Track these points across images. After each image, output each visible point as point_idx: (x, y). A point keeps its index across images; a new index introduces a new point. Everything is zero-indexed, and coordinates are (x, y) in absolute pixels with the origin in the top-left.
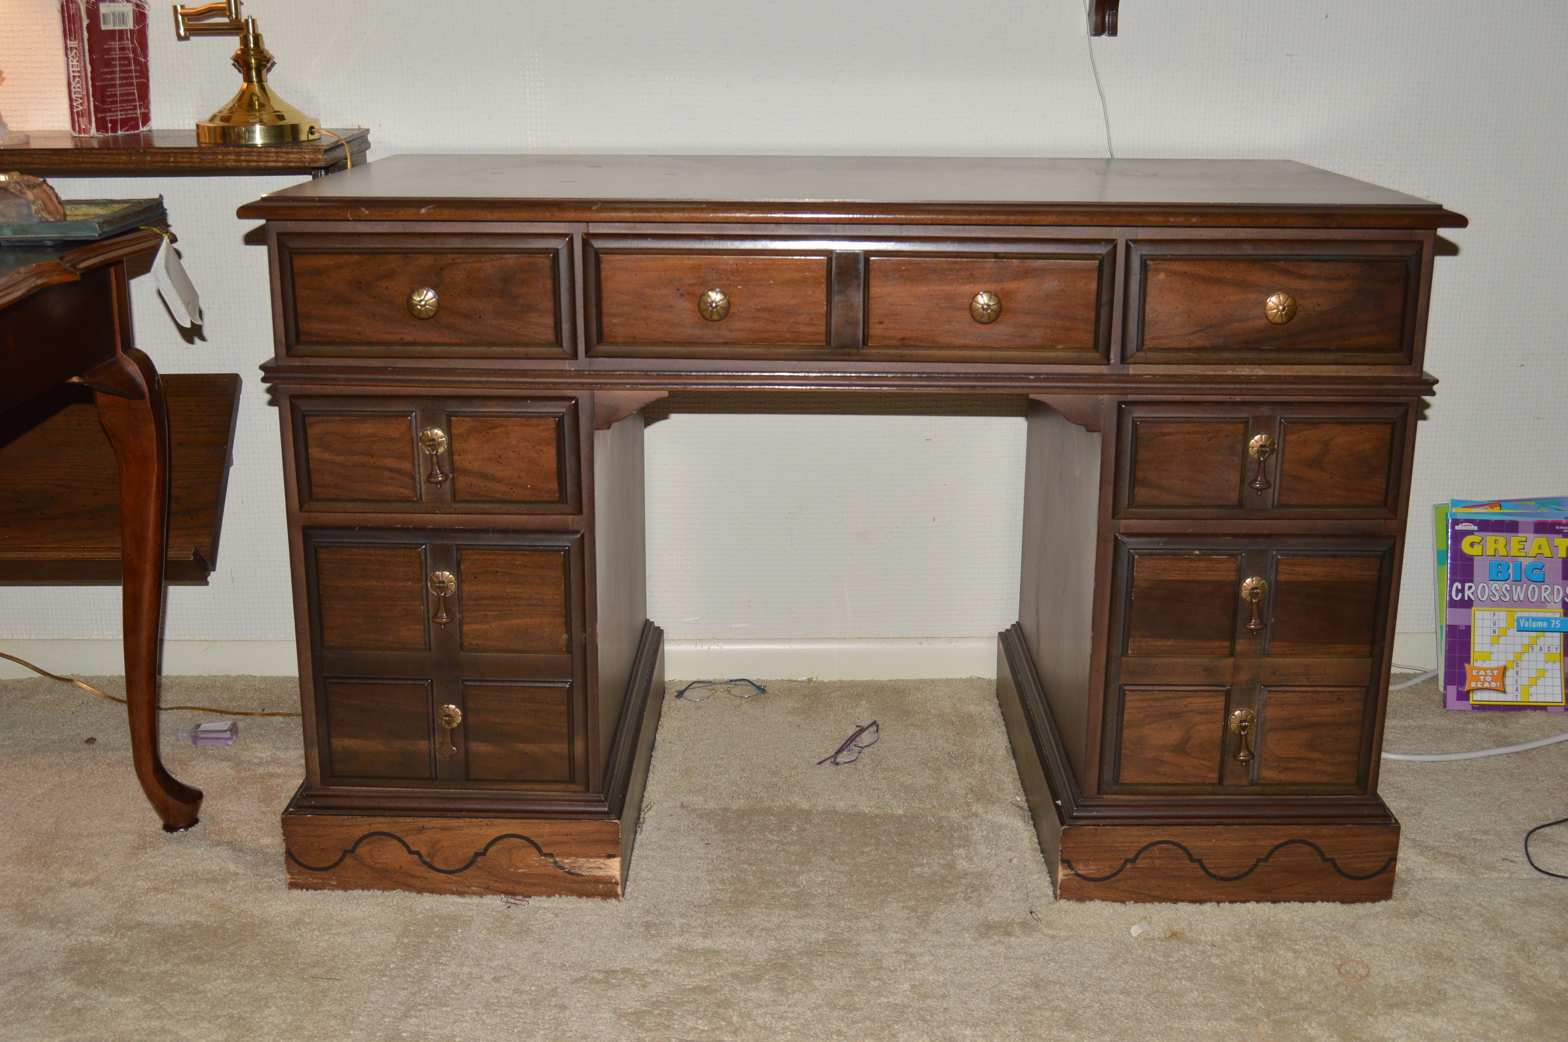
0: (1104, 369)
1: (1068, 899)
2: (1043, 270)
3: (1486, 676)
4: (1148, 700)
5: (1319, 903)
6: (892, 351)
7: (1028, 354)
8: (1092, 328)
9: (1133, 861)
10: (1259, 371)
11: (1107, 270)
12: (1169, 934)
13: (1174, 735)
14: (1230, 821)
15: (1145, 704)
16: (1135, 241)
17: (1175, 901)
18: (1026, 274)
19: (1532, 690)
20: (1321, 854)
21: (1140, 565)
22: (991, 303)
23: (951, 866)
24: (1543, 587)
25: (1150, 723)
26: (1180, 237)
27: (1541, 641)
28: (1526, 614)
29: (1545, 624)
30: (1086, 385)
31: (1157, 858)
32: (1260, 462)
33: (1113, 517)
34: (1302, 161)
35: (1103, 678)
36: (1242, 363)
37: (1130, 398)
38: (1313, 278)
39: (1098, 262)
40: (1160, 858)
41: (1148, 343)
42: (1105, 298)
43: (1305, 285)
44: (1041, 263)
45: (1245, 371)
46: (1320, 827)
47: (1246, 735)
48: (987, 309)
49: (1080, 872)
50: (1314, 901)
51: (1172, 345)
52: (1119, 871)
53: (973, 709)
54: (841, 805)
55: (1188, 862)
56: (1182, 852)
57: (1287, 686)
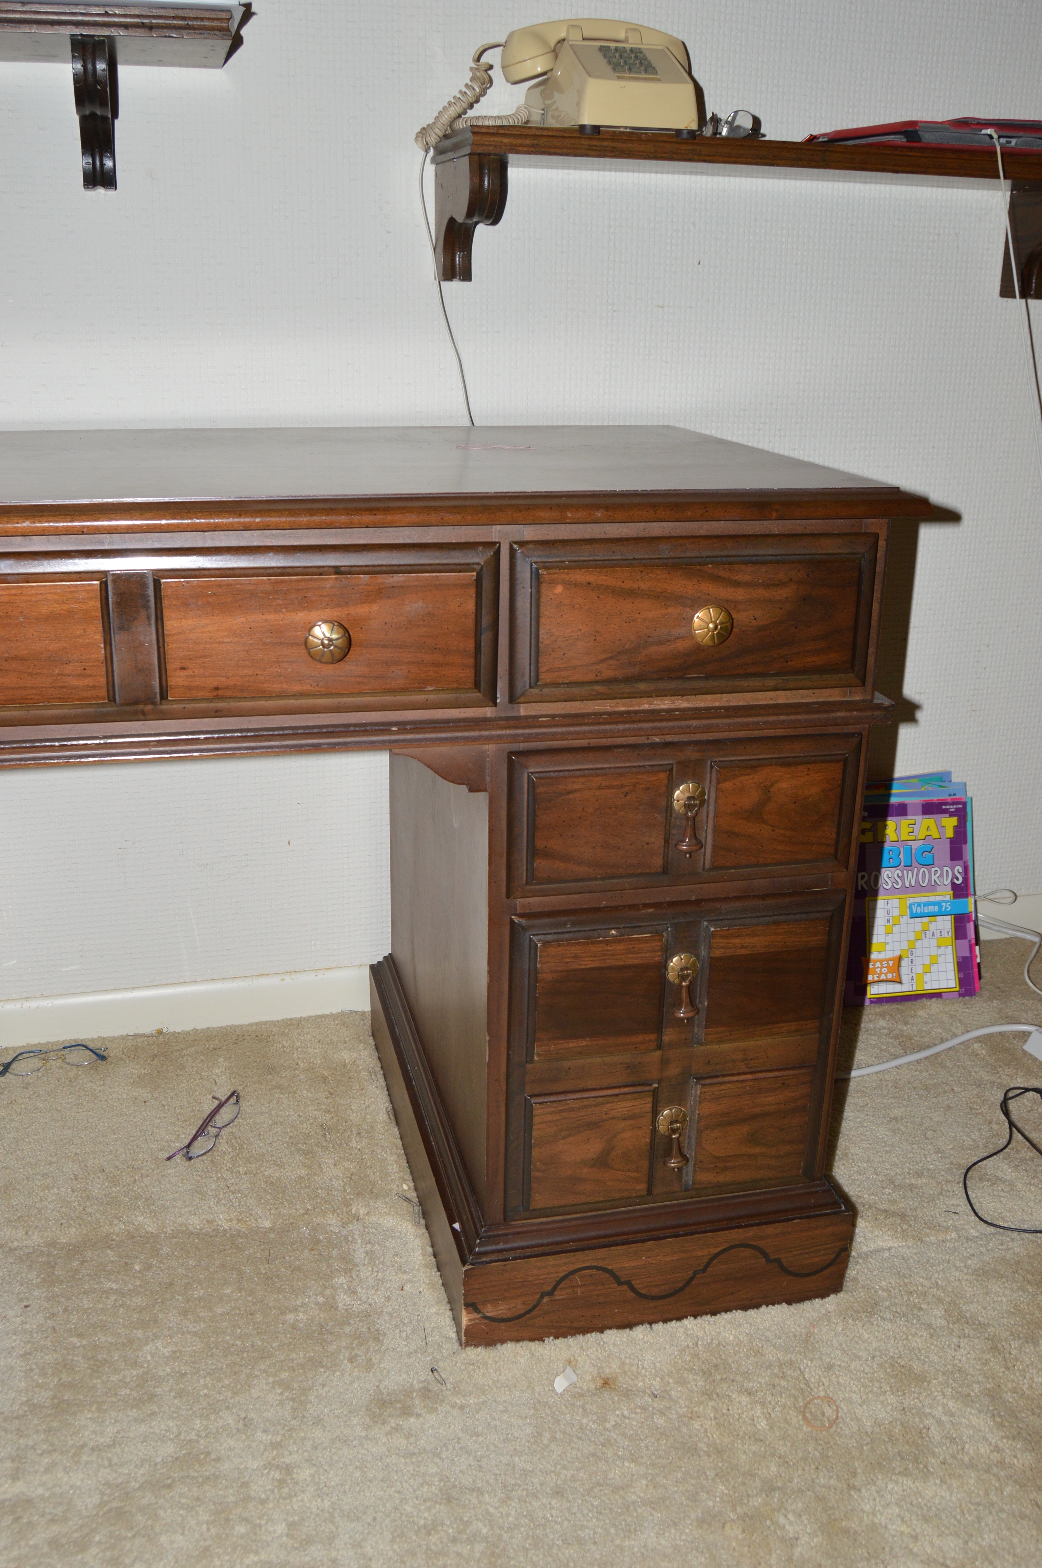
0: (489, 712)
1: (476, 1346)
2: (402, 588)
3: (882, 968)
4: (561, 1111)
5: (764, 1308)
6: (203, 705)
7: (388, 699)
8: (471, 661)
9: (550, 1293)
10: (683, 703)
11: (487, 584)
12: (599, 1382)
13: (593, 1147)
14: (661, 1233)
15: (557, 1117)
16: (522, 544)
17: (601, 1330)
18: (380, 593)
19: (927, 977)
20: (765, 1255)
21: (545, 954)
22: (334, 636)
23: (331, 1306)
24: (933, 870)
25: (564, 1138)
26: (579, 536)
27: (933, 927)
28: (917, 900)
29: (936, 908)
30: (466, 734)
31: (578, 1286)
32: (688, 818)
33: (508, 896)
34: (688, 427)
35: (504, 1087)
36: (661, 694)
37: (523, 746)
38: (747, 585)
39: (475, 574)
40: (582, 1285)
41: (545, 677)
42: (486, 621)
43: (739, 594)
44: (399, 578)
45: (664, 704)
46: (764, 1226)
47: (678, 1139)
48: (329, 646)
49: (489, 1315)
50: (758, 1306)
51: (574, 678)
52: (534, 1307)
53: (346, 1056)
54: (195, 1222)
55: (616, 1285)
56: (608, 1275)
57: (724, 1076)
